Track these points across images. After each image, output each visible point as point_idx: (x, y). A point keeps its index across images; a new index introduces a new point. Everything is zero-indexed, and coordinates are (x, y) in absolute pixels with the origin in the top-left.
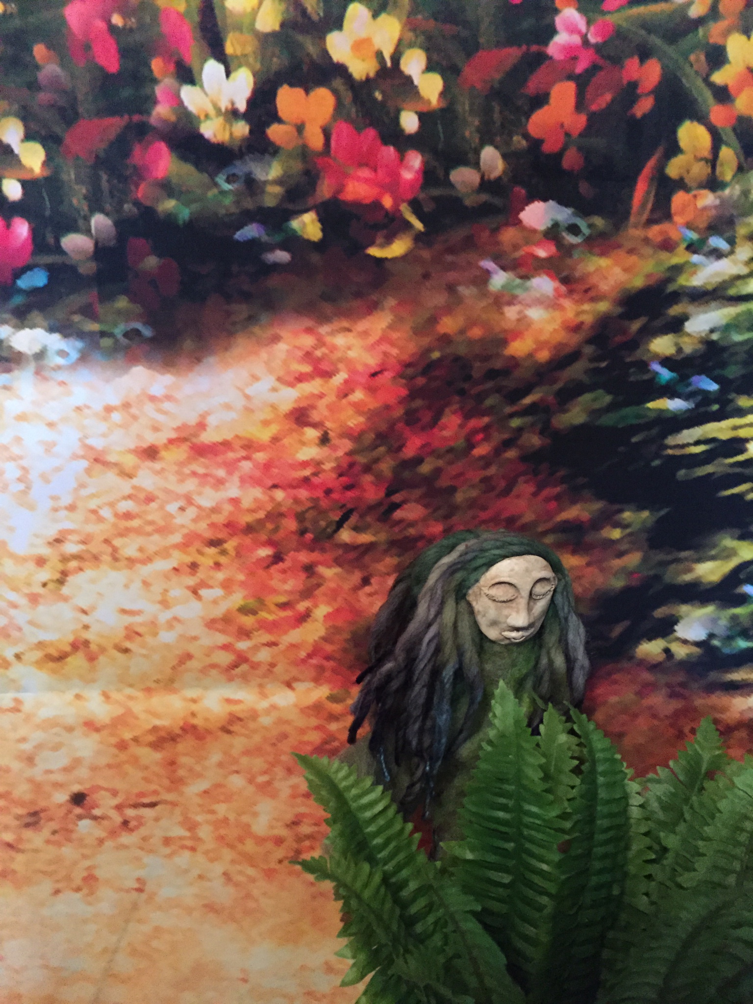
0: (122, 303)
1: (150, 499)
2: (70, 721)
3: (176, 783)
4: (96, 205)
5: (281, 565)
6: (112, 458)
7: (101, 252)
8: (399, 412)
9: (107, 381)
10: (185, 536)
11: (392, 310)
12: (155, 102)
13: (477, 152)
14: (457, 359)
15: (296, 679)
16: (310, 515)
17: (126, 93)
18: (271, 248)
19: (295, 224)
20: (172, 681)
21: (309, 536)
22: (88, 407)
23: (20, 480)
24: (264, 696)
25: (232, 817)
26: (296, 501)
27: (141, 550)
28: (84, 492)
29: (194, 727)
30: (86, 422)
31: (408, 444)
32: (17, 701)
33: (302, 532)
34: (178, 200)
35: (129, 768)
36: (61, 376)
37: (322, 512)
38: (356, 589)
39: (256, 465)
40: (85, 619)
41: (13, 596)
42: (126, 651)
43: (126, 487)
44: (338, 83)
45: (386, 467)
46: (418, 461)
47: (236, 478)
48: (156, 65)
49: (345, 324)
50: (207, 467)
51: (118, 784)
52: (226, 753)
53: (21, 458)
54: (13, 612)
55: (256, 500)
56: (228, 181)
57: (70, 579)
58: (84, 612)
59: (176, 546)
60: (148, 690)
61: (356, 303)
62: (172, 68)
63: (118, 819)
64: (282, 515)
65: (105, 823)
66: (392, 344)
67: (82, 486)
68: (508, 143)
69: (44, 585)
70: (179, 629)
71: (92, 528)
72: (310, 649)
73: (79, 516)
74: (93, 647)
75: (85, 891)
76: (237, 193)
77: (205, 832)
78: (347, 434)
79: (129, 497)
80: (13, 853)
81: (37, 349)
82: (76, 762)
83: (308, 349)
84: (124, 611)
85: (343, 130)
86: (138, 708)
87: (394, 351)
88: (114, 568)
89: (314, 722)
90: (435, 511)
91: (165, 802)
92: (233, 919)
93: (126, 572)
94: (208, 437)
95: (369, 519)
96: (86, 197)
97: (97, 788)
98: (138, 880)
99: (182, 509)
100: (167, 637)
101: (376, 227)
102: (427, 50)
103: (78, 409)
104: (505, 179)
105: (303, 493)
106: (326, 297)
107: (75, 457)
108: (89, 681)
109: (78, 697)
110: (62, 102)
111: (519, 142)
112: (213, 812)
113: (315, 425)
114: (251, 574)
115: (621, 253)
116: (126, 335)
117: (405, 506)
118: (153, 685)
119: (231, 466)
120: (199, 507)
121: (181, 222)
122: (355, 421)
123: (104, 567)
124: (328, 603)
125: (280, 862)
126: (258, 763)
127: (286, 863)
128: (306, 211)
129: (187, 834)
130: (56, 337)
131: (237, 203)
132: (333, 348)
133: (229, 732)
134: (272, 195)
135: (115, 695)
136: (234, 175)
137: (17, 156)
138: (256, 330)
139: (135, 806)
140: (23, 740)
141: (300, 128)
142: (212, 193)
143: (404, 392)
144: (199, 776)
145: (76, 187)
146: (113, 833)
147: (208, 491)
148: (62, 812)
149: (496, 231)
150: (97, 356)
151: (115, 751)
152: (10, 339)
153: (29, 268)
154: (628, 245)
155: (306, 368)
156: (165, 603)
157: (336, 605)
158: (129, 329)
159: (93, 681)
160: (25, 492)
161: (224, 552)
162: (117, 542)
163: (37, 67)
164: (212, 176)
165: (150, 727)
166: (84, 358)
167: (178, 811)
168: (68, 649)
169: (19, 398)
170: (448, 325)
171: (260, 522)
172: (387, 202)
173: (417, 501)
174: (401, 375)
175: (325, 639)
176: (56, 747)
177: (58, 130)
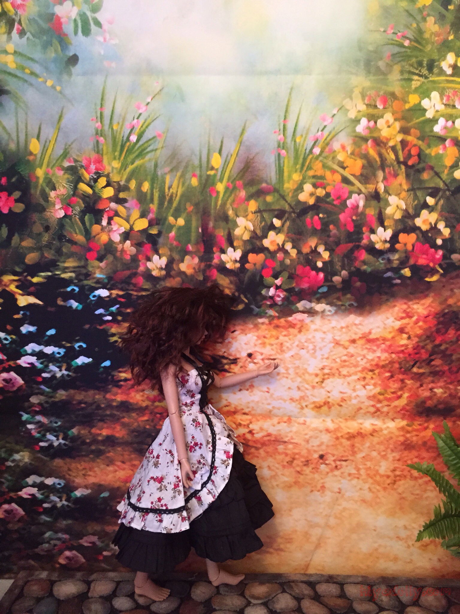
0: (349, 296)
1: (352, 356)
2: (321, 429)
3: (354, 453)
4: (343, 268)
5: (393, 379)
6: (342, 343)
7: (344, 281)
8: (434, 329)
9: (342, 319)
10: (362, 368)
11: (432, 297)
12: (363, 239)
14: (454, 312)
15: (395, 418)
16: (403, 363)
17: (354, 237)
18: (395, 279)
19: (402, 272)
20: (354, 417)
21: (403, 370)
22: (336, 327)
23: (313, 349)
24: (384, 423)
25: (372, 467)
26: (399, 358)
27: (348, 372)
28: (332, 353)
29: (361, 433)
30: (335, 332)
31: (437, 339)
32: (305, 421)
33: (401, 368)
34: (367, 266)
35: (339, 447)
36: (329, 318)
37: (408, 362)
38: (418, 388)
39: (386, 346)
40: (329, 395)
41: (307, 386)
42: (341, 406)
43: (345, 352)
44: (418, 232)
45: (429, 347)
46: (440, 345)
47: (379, 350)
48: (364, 229)
49: (417, 301)
50: (371, 346)
51: (335, 452)
52: (371, 443)
53: (314, 342)
54: (307, 391)
55: (386, 357)
56: (382, 260)
57: (326, 381)
58: (328, 392)
59: (360, 371)
60: (346, 420)
61: (422, 295)
62: (369, 229)
63: (334, 465)
64: (394, 362)
65: (330, 466)
66: (432, 307)
67: (331, 351)
69: (317, 383)
70: (358, 399)
71: (333, 365)
72: (401, 408)
73: (329, 361)
74: (330, 404)
75: (321, 491)
76: (385, 264)
77: (362, 472)
78: (417, 336)
79: (346, 355)
80: (300, 475)
81: (322, 310)
82: (322, 443)
83: (405, 309)
84: (341, 392)
85: (419, 244)
86: (343, 425)
87: (433, 310)
88: (339, 378)
89: (402, 433)
90: (446, 362)
91: (350, 460)
92: (371, 506)
93: (343, 379)
94: (372, 337)
95: (423, 364)
96: (340, 266)
97: (327, 453)
98: (339, 489)
99: (362, 359)
100: (354, 401)
101: (428, 272)
102: (446, 222)
103: (333, 328)
105: (401, 355)
106: (411, 293)
107: (331, 342)
108: (327, 415)
109: (324, 420)
110: (336, 240)
112: (365, 465)
113: (406, 333)
114: (383, 381)
116: (349, 305)
117: (436, 360)
118: (348, 418)
119: (378, 346)
120: (368, 359)
121: (368, 272)
122: (419, 332)
123: (336, 377)
124: (408, 392)
125: (389, 484)
126: (382, 448)
127: (390, 485)
128: (406, 268)
129: (356, 472)
130: (328, 306)
131: (385, 266)
132: (413, 309)
133: (372, 435)
134: (396, 264)
135: (336, 421)
136: (384, 258)
137: (321, 255)
138: (389, 303)
139: (340, 460)
140: (306, 434)
141: (405, 245)
142: (378, 263)
143: (436, 323)
144: (361, 451)
145: (338, 263)
146: (332, 470)
147: (371, 354)
148: (316, 461)
150: (340, 312)
151: (335, 440)
152: (315, 307)
153: (322, 286)
155: (404, 315)
156: (354, 390)
157: (411, 393)
159: (329, 415)
160: (314, 353)
161: (374, 374)
162: (341, 370)
163: (331, 231)
164: (377, 259)
165: (347, 432)
166: (336, 313)
167: (354, 463)
168: (322, 404)
169: (316, 324)
170: (451, 301)
171: (387, 364)
172: (431, 265)
173: (440, 358)
174: (435, 317)
175: (407, 405)
176: (316, 437)
177: (334, 247)
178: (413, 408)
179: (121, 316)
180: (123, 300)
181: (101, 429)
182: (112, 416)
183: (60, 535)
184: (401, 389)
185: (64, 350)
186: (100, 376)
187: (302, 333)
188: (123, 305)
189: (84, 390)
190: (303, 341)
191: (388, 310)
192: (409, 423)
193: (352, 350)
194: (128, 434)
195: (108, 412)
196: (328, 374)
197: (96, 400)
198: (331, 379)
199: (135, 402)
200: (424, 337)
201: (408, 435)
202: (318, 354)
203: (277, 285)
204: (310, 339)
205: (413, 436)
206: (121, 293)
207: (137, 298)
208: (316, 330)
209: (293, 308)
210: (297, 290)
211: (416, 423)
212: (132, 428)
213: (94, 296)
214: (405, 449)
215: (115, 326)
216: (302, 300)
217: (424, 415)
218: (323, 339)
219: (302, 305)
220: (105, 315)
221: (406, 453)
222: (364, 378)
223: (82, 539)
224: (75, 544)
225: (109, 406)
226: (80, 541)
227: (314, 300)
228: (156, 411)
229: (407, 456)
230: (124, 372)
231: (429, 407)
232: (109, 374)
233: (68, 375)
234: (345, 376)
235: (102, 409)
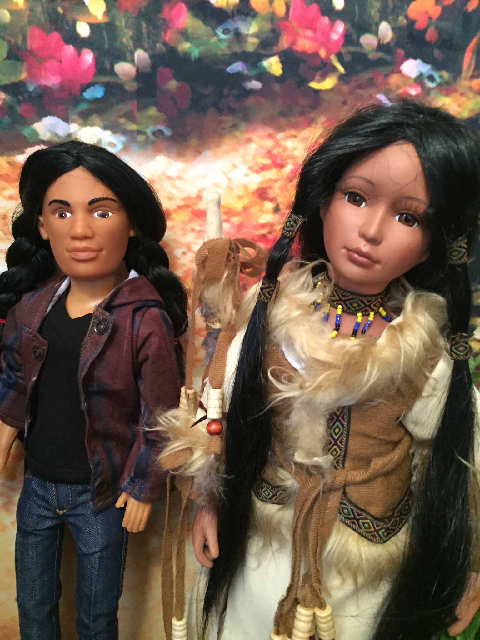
0: (152, 111)
4: (138, 43)
7: (140, 76)
9: (140, 165)
11: (322, 124)
13: (377, 25)
18: (249, 79)
19: (265, 63)
34: (191, 43)
39: (233, 225)
49: (293, 132)
50: (201, 225)
56: (224, 33)
61: (301, 119)
68: (396, 21)
76: (230, 42)
81: (95, 140)
83: (269, 149)
85: (298, 4)
94: (204, 205)
96: (131, 38)
99: (184, 253)
101: (315, 69)
104: (392, 44)
105: (262, 246)
106: (282, 114)
111: (402, 21)
113: (271, 200)
115: (457, 95)
116: (154, 133)
120: (193, 251)
121: (193, 58)
128: (272, 55)
130: (108, 133)
131: (229, 47)
132: (285, 149)
134: (251, 44)
136: (227, 29)
137: (87, 7)
138: (237, 134)
141: (271, 1)
142: (213, 40)
145: (126, 31)
149: (387, 76)
150: (134, 147)
152: (77, 133)
153: (92, 84)
154: (461, 90)
155: (268, 161)
158: (156, 130)
164: (214, 28)
166: (126, 148)
172: (323, 53)
191: (235, 150)
209: (26, 132)
210: (31, 88)
216: (46, 116)
219: (46, 126)
227: (75, 117)
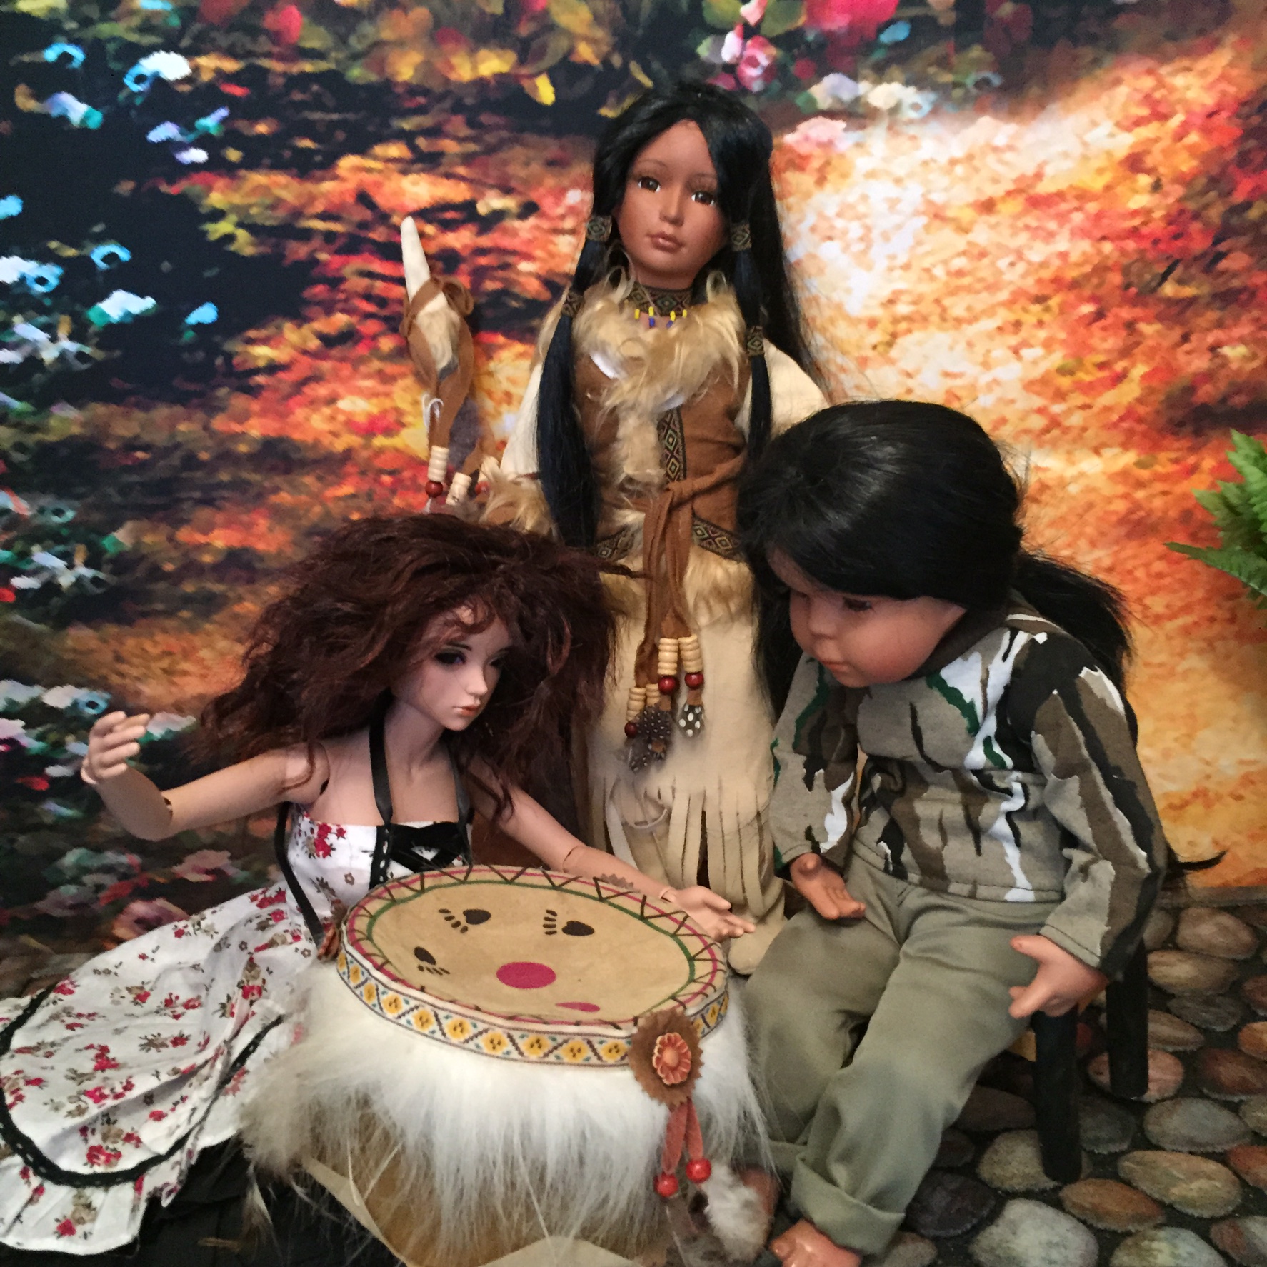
0: (976, 52)
1: (983, 254)
5: (1102, 323)
6: (950, 213)
8: (1231, 155)
9: (956, 133)
10: (1013, 292)
11: (1234, 46)
15: (1104, 445)
16: (1134, 269)
21: (1133, 290)
22: (933, 160)
23: (862, 239)
24: (1073, 463)
26: (1123, 252)
27: (969, 309)
28: (921, 250)
30: (931, 177)
31: (1240, 187)
33: (1127, 286)
36: (912, 130)
37: (1149, 265)
38: (1176, 346)
39: (1088, 217)
40: (909, 382)
43: (960, 242)
45: (1215, 214)
46: (1247, 205)
47: (1066, 232)
49: (1186, 63)
50: (1039, 219)
53: (865, 216)
55: (1084, 253)
57: (900, 341)
58: (909, 374)
59: (1003, 304)
61: (1198, 41)
64: (1108, 269)
66: (1231, 82)
67: (919, 243)
69: (875, 347)
70: (998, 392)
71: (926, 288)
72: (1122, 412)
73: (913, 274)
78: (1181, 179)
79: (964, 253)
81: (892, 103)
83: (1148, 91)
84: (947, 375)
87: (1232, 90)
88: (941, 329)
89: (1121, 489)
90: (1260, 260)
93: (952, 333)
94: (1044, 188)
95: (1193, 271)
99: (1012, 264)
100: (986, 400)
103: (925, 163)
105: (1131, 245)
106: (1172, 37)
107: (917, 213)
113: (1148, 172)
114: (1072, 332)
116: (978, 85)
117: (1231, 255)
119: (1062, 218)
120: (1029, 263)
122: (1187, 164)
123: (932, 329)
124: (1146, 362)
130: (911, 90)
132: (1172, 89)
133: (1038, 501)
138: (1099, 72)
143: (1238, 133)
147: (1039, 245)
150: (947, 108)
152: (868, 95)
153: (893, 22)
155: (1144, 112)
156: (986, 365)
157: (1153, 364)
158: (979, 79)
161: (1047, 309)
162: (947, 302)
166: (935, 111)
169: (871, 155)
171: (1087, 277)
173: (1245, 249)
174: (1236, 114)
175: (1140, 401)
178: (1158, 412)
179: (237, 148)
180: (238, 91)
181: (207, 529)
182: (239, 486)
183: (110, 857)
184: (1126, 352)
185: (57, 271)
186: (186, 356)
187: (829, 187)
188: (240, 110)
189: (137, 405)
190: (831, 211)
191: (1096, 97)
192: (1143, 457)
193: (982, 235)
194: (295, 543)
195: (224, 476)
196: (908, 318)
197: (179, 439)
198: (917, 335)
199: (310, 439)
200: (1203, 181)
201: (1140, 494)
202: (878, 252)
203: (746, 25)
204: (851, 207)
205: (1154, 496)
206: (230, 66)
207: (285, 85)
208: (871, 175)
209: (800, 101)
210: (811, 36)
211: (1163, 456)
212: (304, 522)
213: (140, 79)
214: (1129, 536)
215: (221, 183)
216: (826, 73)
217: (1189, 429)
218: (893, 203)
219: (828, 89)
220: (184, 147)
221: (1131, 549)
222: (1017, 325)
223: (180, 862)
224: (161, 880)
225: (226, 457)
226: (178, 869)
227: (866, 72)
228: (378, 463)
229: (1135, 557)
230: (265, 341)
231: (1204, 406)
232: (214, 350)
233: (80, 356)
234: (959, 321)
235: (201, 465)
